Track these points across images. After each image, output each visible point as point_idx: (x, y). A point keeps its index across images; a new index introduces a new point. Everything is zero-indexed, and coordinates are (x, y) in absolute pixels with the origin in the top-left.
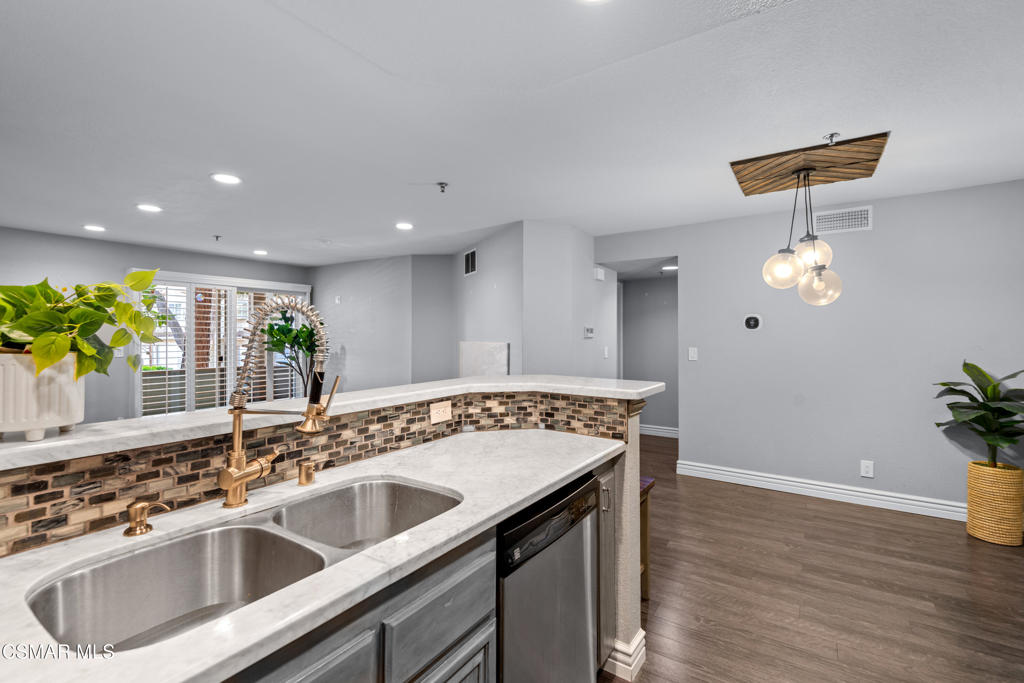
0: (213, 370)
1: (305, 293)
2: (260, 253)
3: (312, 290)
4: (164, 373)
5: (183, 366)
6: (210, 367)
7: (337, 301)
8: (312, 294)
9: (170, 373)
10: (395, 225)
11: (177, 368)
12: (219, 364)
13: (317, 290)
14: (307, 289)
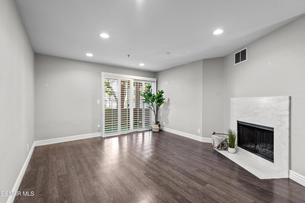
0: (126, 109)
1: (155, 82)
2: (142, 65)
3: (157, 80)
4: (111, 110)
5: (117, 107)
6: (125, 108)
7: (167, 84)
8: (157, 82)
9: (113, 110)
10: (212, 33)
11: (115, 108)
12: (128, 107)
13: (158, 81)
14: (155, 80)
